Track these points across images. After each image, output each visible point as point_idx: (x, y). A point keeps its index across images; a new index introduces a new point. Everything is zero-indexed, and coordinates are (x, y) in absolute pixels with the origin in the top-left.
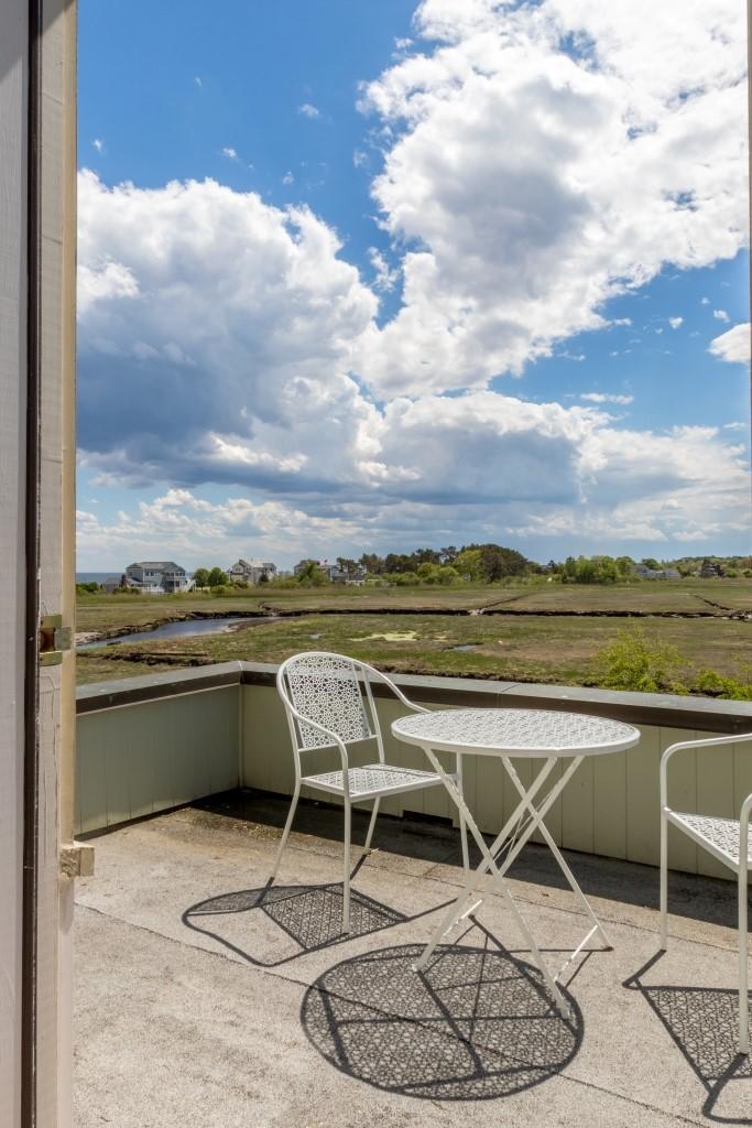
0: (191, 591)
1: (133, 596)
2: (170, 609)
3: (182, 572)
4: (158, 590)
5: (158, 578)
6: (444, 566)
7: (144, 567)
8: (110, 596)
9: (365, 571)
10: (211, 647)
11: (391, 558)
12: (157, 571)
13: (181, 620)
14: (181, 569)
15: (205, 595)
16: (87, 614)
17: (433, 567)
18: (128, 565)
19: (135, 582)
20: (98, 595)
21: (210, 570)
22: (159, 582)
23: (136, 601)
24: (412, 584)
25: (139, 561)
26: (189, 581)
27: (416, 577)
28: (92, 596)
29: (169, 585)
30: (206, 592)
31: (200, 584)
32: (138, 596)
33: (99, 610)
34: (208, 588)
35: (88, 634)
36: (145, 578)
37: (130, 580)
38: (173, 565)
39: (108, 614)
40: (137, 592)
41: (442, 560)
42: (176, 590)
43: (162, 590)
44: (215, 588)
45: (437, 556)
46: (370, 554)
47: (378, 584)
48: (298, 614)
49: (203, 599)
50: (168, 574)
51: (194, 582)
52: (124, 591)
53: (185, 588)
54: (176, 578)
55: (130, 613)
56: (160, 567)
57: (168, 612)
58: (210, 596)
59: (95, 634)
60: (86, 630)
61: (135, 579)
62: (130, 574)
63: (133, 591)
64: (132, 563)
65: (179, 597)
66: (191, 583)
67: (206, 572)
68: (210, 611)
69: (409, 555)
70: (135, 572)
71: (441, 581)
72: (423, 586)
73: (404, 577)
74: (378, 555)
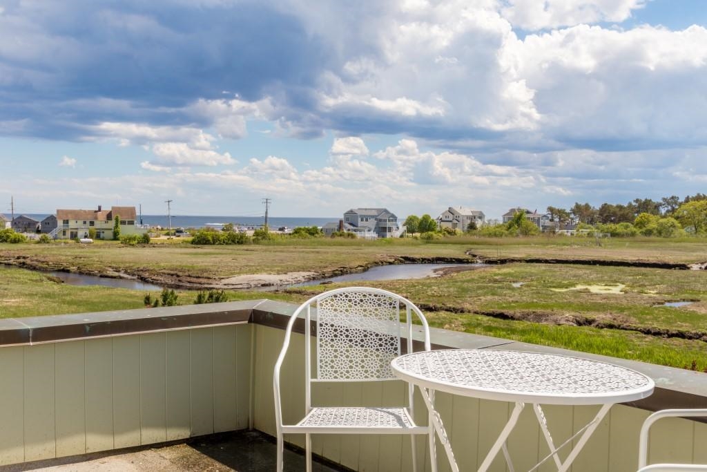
0: (402, 236)
1: (349, 240)
2: (380, 253)
3: (394, 218)
4: (371, 235)
5: (372, 223)
6: (665, 217)
7: (359, 213)
8: (329, 239)
9: (577, 221)
10: (413, 290)
11: (605, 208)
12: (372, 217)
13: (390, 263)
14: (393, 216)
15: (414, 241)
16: (307, 255)
17: (652, 218)
18: (346, 211)
19: (352, 227)
20: (318, 238)
21: (420, 217)
22: (373, 227)
23: (352, 244)
24: (628, 235)
25: (355, 207)
26: (401, 227)
27: (632, 228)
28: (313, 239)
29: (382, 230)
30: (416, 238)
31: (411, 230)
32: (353, 240)
33: (318, 252)
34: (418, 235)
35: (306, 274)
36: (360, 223)
37: (347, 225)
38: (386, 211)
39: (325, 256)
40: (352, 236)
41: (663, 211)
42: (388, 235)
43: (375, 235)
44: (424, 234)
45: (657, 207)
46: (583, 203)
47: (590, 235)
48: (503, 262)
49: (413, 244)
50: (380, 220)
51: (405, 228)
52: (341, 235)
53: (397, 234)
54: (388, 224)
55: (344, 256)
56: (375, 213)
57: (379, 256)
58: (419, 242)
59: (312, 274)
60: (304, 270)
61: (351, 224)
62: (347, 219)
63: (349, 235)
64: (349, 209)
65: (390, 243)
66: (402, 229)
67: (417, 219)
68: (417, 256)
69: (626, 205)
70: (352, 218)
71: (660, 233)
72: (640, 237)
73: (619, 228)
74: (591, 205)
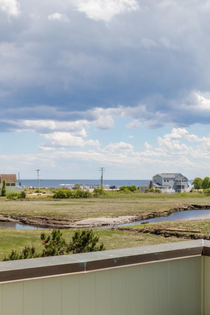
0: (191, 191)
1: (157, 194)
2: (179, 203)
3: (186, 180)
4: (172, 191)
5: (171, 183)
7: (163, 176)
8: (143, 194)
10: (203, 227)
12: (172, 179)
13: (185, 209)
14: (185, 178)
15: (200, 194)
16: (130, 205)
18: (154, 175)
19: (158, 186)
20: (136, 194)
21: (203, 179)
22: (172, 186)
23: (159, 197)
25: (160, 173)
26: (190, 185)
28: (133, 194)
29: (178, 188)
30: (201, 192)
31: (197, 187)
32: (159, 195)
33: (137, 203)
34: (202, 190)
35: (131, 217)
36: (164, 183)
37: (154, 184)
38: (180, 175)
39: (142, 205)
40: (159, 192)
42: (182, 191)
43: (174, 191)
44: (206, 190)
49: (199, 197)
50: (177, 181)
51: (193, 186)
52: (151, 191)
53: (188, 190)
54: (182, 184)
55: (154, 205)
56: (174, 177)
57: (177, 204)
58: (203, 194)
59: (134, 217)
60: (129, 214)
61: (158, 184)
62: (155, 181)
63: (156, 191)
64: (156, 174)
65: (184, 196)
66: (191, 186)
67: (201, 180)
68: (202, 205)
70: (158, 180)
